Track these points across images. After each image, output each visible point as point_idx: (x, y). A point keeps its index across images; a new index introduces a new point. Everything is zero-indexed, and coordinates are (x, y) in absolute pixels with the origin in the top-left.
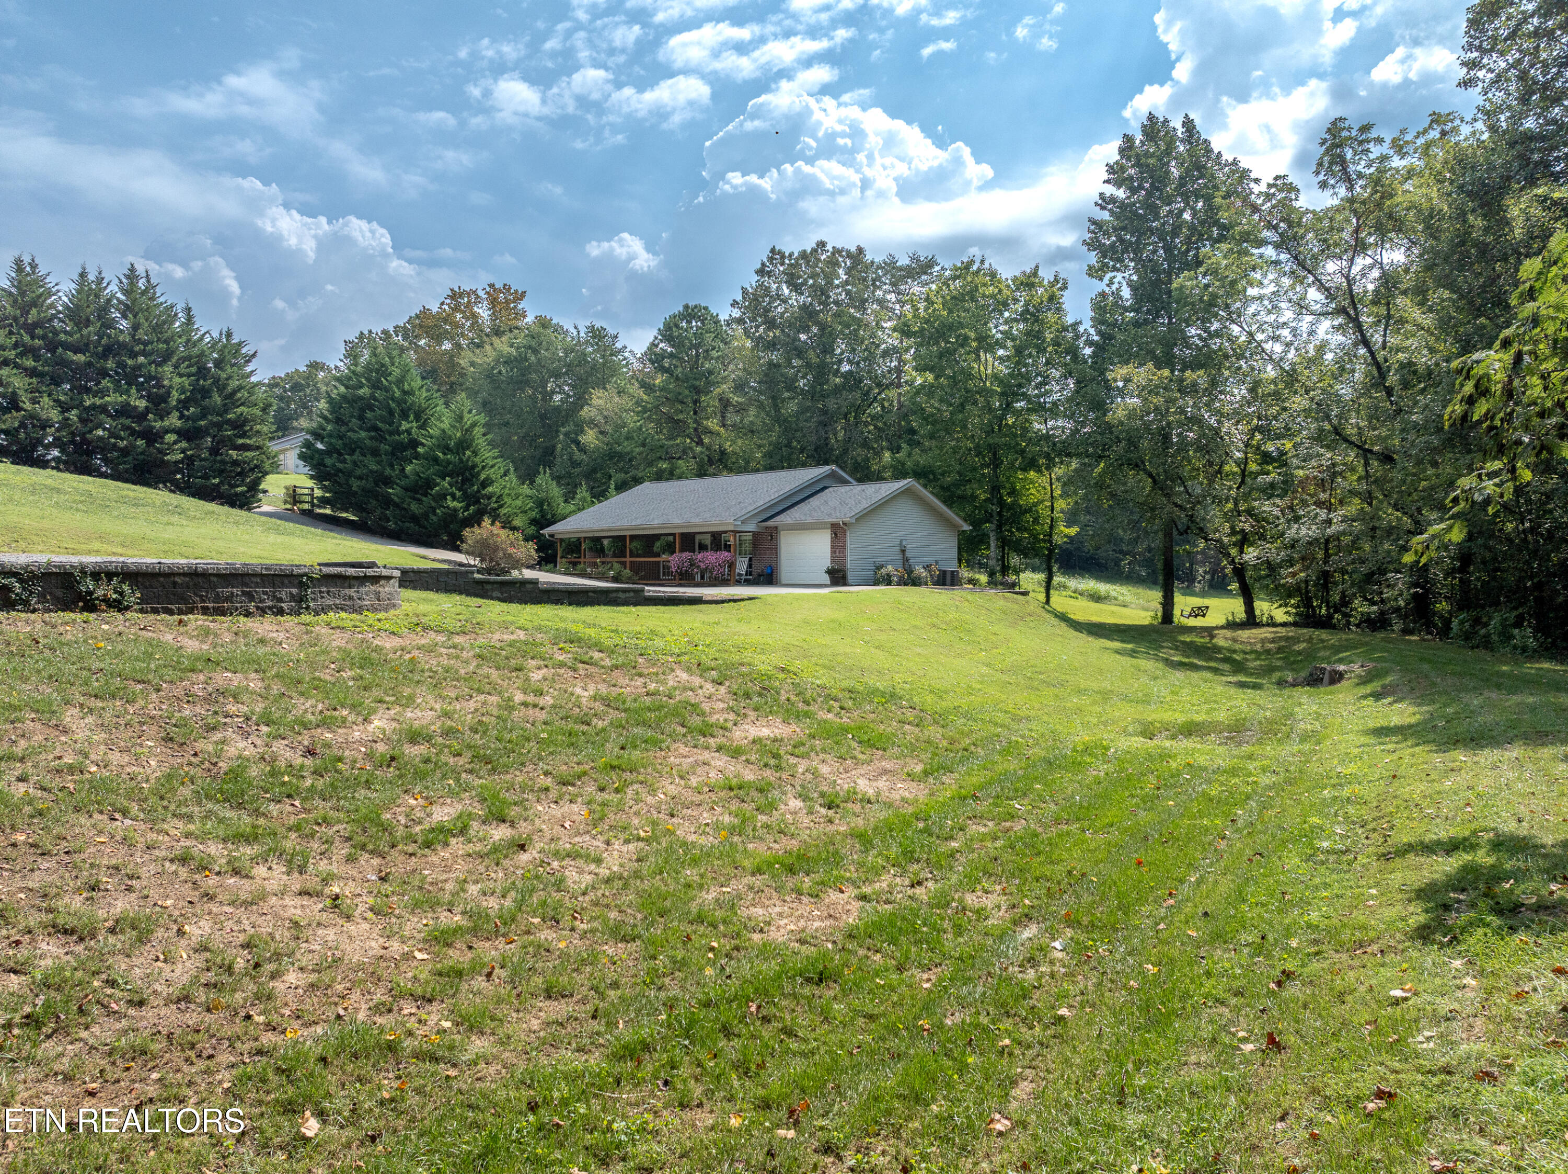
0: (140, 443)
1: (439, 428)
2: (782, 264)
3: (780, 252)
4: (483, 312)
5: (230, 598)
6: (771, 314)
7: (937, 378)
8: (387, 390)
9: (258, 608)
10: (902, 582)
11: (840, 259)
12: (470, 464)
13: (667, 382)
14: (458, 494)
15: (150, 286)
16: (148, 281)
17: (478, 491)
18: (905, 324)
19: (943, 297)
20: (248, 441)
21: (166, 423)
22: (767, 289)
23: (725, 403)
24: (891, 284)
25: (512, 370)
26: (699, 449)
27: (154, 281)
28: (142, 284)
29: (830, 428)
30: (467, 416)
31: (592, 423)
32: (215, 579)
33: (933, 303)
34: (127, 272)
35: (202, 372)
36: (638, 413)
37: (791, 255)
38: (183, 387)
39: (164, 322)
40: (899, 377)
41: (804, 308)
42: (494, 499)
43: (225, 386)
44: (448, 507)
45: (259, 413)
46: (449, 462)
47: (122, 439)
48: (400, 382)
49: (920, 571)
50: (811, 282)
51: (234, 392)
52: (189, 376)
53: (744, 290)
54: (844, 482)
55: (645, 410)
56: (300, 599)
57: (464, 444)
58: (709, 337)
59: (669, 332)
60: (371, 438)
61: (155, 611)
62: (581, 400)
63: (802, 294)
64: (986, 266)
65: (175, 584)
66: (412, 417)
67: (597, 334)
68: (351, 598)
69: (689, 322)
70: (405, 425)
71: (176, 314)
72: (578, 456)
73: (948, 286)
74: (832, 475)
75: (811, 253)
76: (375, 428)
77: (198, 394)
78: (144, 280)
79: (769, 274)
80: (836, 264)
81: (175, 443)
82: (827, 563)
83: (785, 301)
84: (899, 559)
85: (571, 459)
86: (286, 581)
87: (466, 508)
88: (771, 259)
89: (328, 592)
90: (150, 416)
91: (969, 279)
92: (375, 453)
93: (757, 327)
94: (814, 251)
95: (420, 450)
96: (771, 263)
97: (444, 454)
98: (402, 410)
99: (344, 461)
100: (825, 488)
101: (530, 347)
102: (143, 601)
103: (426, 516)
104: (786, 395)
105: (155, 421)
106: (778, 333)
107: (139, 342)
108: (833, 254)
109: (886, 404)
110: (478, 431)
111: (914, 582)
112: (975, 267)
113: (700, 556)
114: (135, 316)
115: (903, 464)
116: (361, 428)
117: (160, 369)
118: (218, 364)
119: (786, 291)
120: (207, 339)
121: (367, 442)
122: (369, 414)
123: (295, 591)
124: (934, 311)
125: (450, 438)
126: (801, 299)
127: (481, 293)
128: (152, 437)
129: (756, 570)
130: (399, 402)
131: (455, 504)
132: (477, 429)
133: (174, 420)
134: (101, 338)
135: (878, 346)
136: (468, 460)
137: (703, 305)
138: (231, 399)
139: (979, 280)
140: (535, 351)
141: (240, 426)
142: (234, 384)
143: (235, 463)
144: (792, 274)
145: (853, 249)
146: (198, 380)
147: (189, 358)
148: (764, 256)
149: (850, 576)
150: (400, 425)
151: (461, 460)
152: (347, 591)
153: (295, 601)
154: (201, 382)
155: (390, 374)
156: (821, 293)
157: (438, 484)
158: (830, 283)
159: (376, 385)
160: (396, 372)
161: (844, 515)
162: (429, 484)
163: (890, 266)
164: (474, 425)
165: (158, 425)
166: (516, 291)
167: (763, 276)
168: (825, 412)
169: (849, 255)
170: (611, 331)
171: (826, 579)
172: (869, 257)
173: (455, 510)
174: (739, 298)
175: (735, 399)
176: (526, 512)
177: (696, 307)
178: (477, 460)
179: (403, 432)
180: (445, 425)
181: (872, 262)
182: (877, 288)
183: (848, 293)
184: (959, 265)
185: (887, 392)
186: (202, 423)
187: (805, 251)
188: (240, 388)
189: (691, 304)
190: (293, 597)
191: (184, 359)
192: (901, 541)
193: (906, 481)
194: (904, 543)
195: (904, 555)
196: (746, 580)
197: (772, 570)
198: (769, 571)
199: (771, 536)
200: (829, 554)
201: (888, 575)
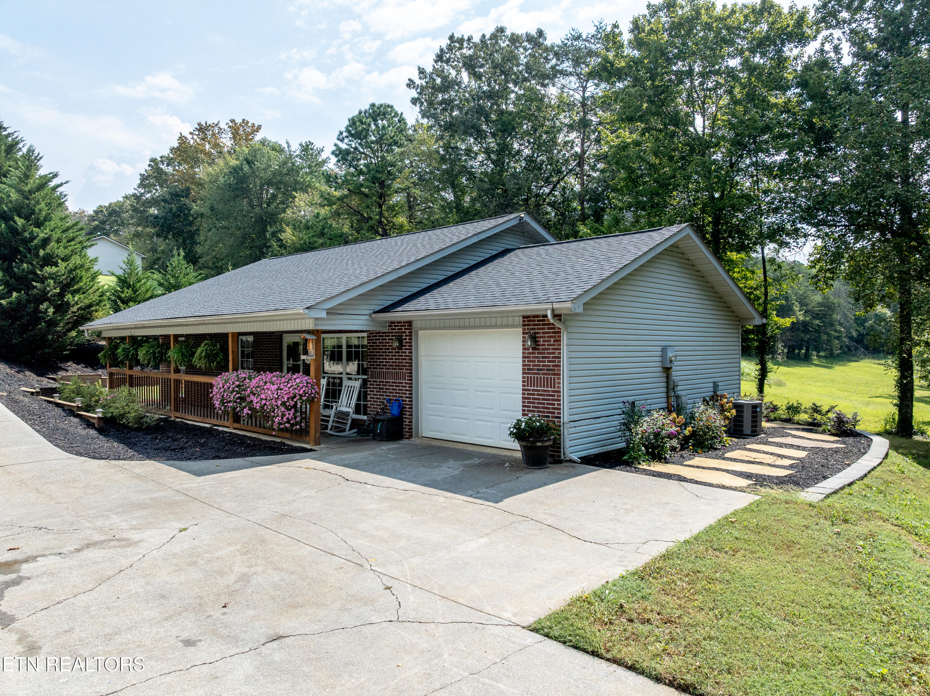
4: (226, 140)
49: (703, 413)
53: (421, 72)
74: (521, 225)
82: (515, 410)
84: (661, 388)
100: (508, 251)
127: (224, 127)
129: (376, 403)
145: (532, 33)
149: (570, 445)
161: (554, 297)
166: (253, 125)
167: (441, 62)
169: (529, 39)
177: (381, 106)
181: (553, 44)
187: (484, 36)
189: (377, 103)
192: (664, 350)
193: (675, 229)
194: (670, 354)
195: (668, 377)
196: (355, 424)
197: (402, 409)
198: (395, 411)
199: (400, 341)
200: (519, 384)
201: (657, 435)
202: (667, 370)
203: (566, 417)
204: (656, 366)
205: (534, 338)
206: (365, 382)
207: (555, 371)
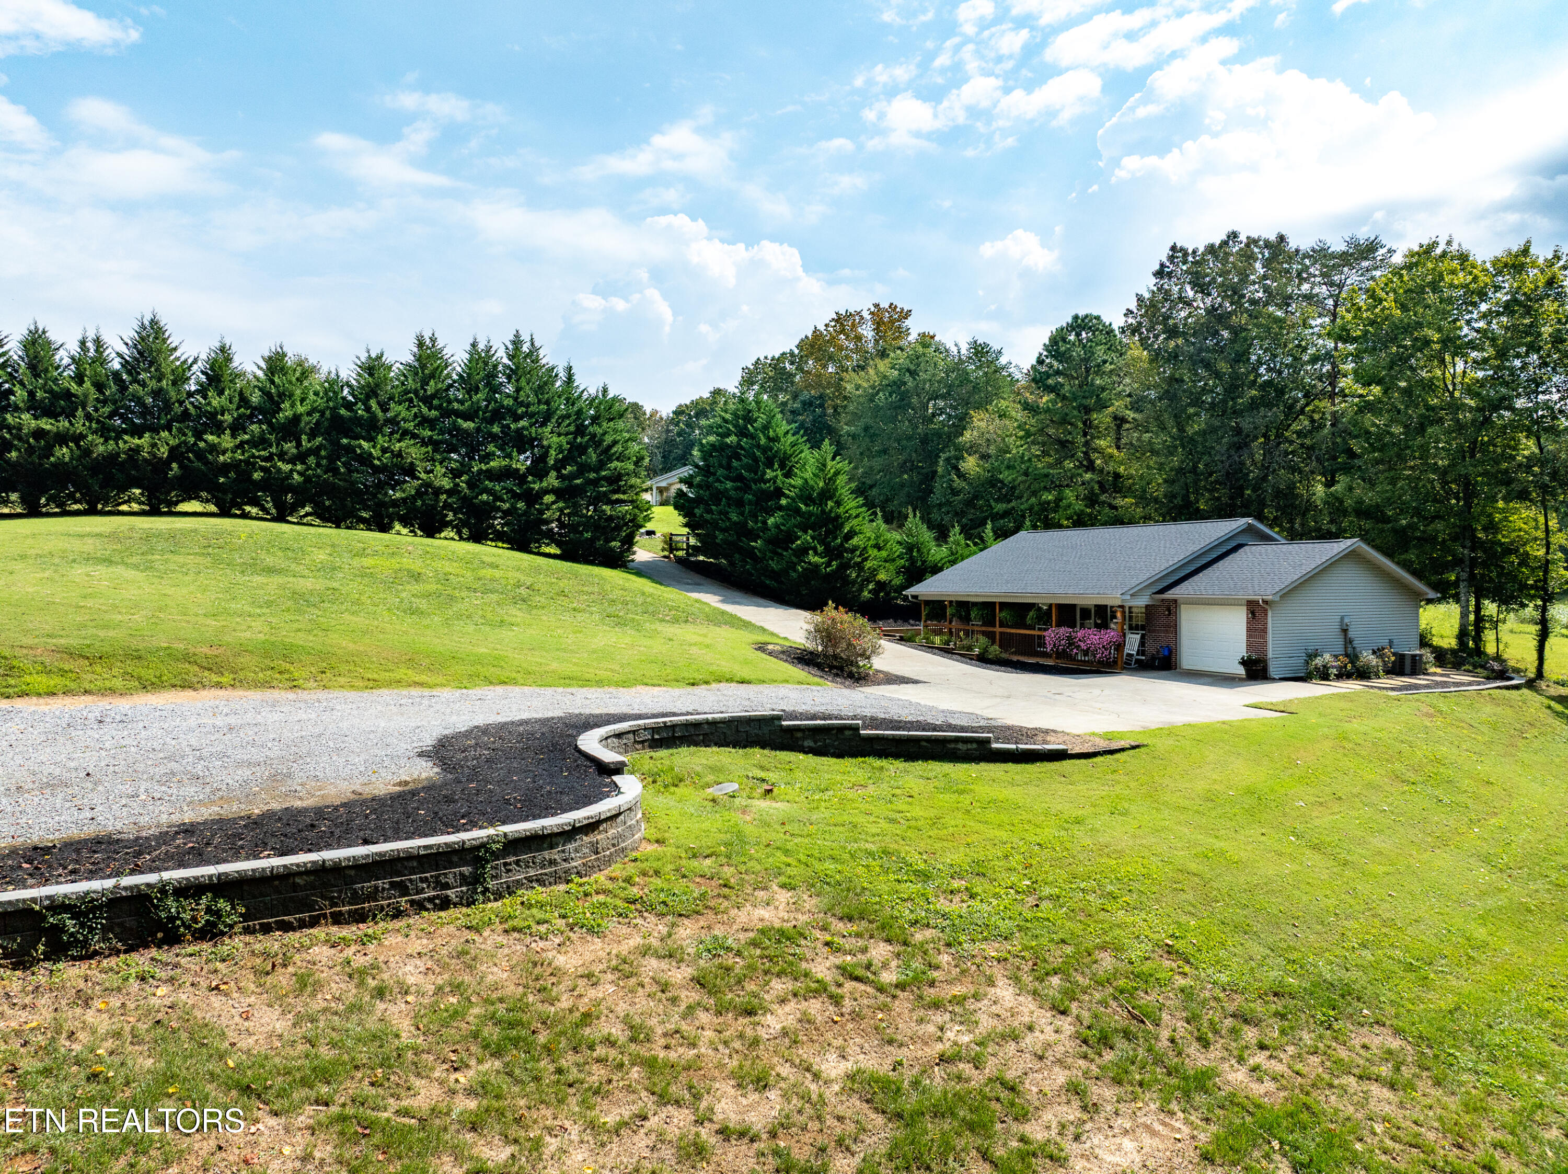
0: (521, 505)
1: (802, 478)
2: (1185, 263)
3: (1182, 249)
4: (867, 332)
5: (373, 895)
6: (1171, 322)
7: (1385, 392)
8: (753, 437)
9: (412, 902)
10: (1343, 675)
11: (1256, 250)
12: (833, 515)
13: (1054, 402)
14: (820, 549)
15: (534, 349)
16: (532, 344)
17: (842, 544)
18: (1343, 328)
19: (1395, 291)
20: (622, 496)
21: (544, 484)
22: (1168, 293)
23: (1120, 421)
24: (1323, 275)
25: (891, 396)
26: (1088, 476)
27: (537, 344)
28: (525, 348)
29: (1246, 451)
30: (830, 464)
31: (972, 449)
32: (353, 873)
33: (1381, 301)
34: (512, 338)
35: (580, 430)
36: (1021, 438)
37: (1194, 252)
38: (561, 446)
39: (546, 383)
40: (1333, 384)
41: (1212, 311)
42: (858, 553)
43: (601, 441)
44: (809, 563)
45: (632, 467)
46: (811, 514)
47: (503, 501)
48: (766, 428)
49: (1368, 658)
50: (1220, 280)
51: (610, 447)
52: (567, 434)
53: (1140, 299)
54: (1267, 539)
55: (1028, 434)
56: (474, 881)
57: (828, 493)
58: (1100, 351)
59: (1056, 346)
60: (736, 489)
61: (266, 929)
62: (961, 423)
63: (1209, 294)
64: (1455, 246)
65: (295, 887)
66: (776, 466)
67: (980, 351)
68: (552, 862)
69: (1078, 335)
70: (769, 474)
71: (556, 375)
72: (958, 483)
73: (1401, 276)
74: (1249, 529)
75: (1221, 246)
76: (740, 478)
77: (574, 452)
78: (528, 344)
79: (1169, 275)
80: (1251, 257)
81: (553, 503)
82: (1242, 651)
83: (1188, 304)
84: (1340, 642)
85: (950, 487)
86: (455, 859)
87: (829, 564)
88: (1171, 258)
89: (517, 863)
90: (530, 478)
91: (1430, 265)
92: (740, 503)
93: (1156, 337)
94: (1225, 243)
95: (784, 502)
96: (1172, 262)
97: (806, 505)
98: (767, 458)
99: (710, 511)
100: (1240, 546)
101: (908, 370)
102: (245, 917)
103: (785, 572)
104: (1191, 410)
105: (535, 483)
106: (1180, 341)
107: (521, 404)
108: (1248, 245)
109: (1316, 417)
110: (841, 480)
111: (1363, 674)
112: (1439, 251)
113: (1080, 634)
114: (517, 381)
115: (1341, 502)
116: (728, 478)
117: (540, 430)
118: (595, 419)
119: (1191, 294)
120: (585, 394)
121: (732, 493)
122: (735, 463)
123: (466, 870)
124: (1383, 310)
125: (812, 488)
126: (1208, 301)
127: (866, 314)
128: (532, 498)
129: (1151, 648)
130: (765, 450)
131: (816, 559)
132: (840, 477)
133: (552, 480)
134: (489, 403)
135: (1305, 349)
136: (831, 511)
137: (1095, 314)
138: (607, 454)
139: (1444, 266)
140: (913, 373)
141: (615, 479)
142: (608, 439)
143: (611, 518)
144: (1197, 272)
145: (1272, 238)
146: (575, 438)
147: (568, 416)
148: (1163, 255)
149: (1273, 671)
150: (765, 473)
151: (823, 511)
152: (547, 854)
153: (468, 884)
154: (579, 440)
155: (756, 421)
156: (1235, 294)
157: (798, 538)
158: (1244, 279)
159: (742, 433)
160: (762, 419)
161: (1265, 590)
162: (790, 537)
163: (1320, 254)
164: (837, 473)
165: (536, 486)
166: (902, 309)
167: (1162, 278)
168: (1238, 431)
169: (1268, 244)
170: (995, 346)
171: (1241, 671)
172: (1293, 244)
173: (817, 566)
174: (1133, 306)
175: (1130, 415)
176: (894, 560)
177: (1087, 316)
178: (841, 510)
179: (769, 481)
180: (808, 475)
181: (1297, 251)
182: (1302, 280)
183: (1266, 290)
184: (1416, 249)
185: (1316, 402)
186: (578, 481)
187: (1212, 246)
188: (615, 443)
189: (1081, 313)
190: (464, 880)
191: (564, 417)
192: (1342, 618)
193: (1349, 542)
194: (1346, 620)
195: (1346, 635)
196: (1137, 661)
197: (1170, 651)
198: (1166, 653)
199: (1169, 610)
200: (1245, 637)
201: (1324, 666)
202: (1345, 631)
203: (1270, 655)
204: (1336, 628)
205: (1253, 613)
206: (1143, 637)
207: (1265, 631)
